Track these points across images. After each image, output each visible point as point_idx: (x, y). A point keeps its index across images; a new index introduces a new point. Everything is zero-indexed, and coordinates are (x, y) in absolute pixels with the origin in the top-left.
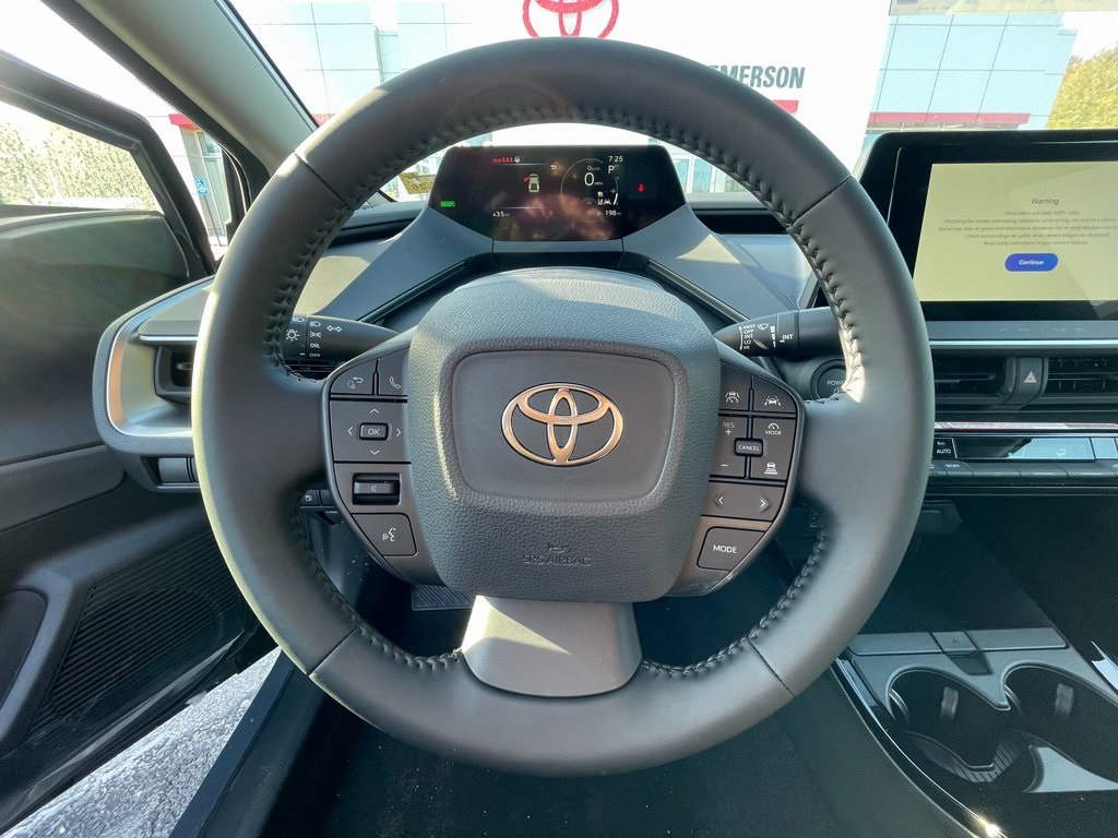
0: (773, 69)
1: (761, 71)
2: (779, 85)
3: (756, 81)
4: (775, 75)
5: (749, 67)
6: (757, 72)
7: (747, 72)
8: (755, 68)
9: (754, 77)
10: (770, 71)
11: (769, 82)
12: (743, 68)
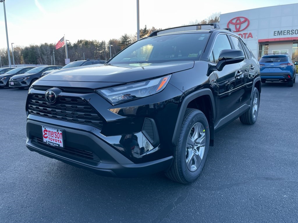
0: (293, 30)
1: (289, 31)
2: (295, 34)
3: (288, 33)
4: (294, 32)
5: (286, 31)
6: (288, 31)
7: (285, 32)
8: (287, 31)
9: (287, 33)
10: (292, 31)
11: (292, 33)
12: (284, 31)
